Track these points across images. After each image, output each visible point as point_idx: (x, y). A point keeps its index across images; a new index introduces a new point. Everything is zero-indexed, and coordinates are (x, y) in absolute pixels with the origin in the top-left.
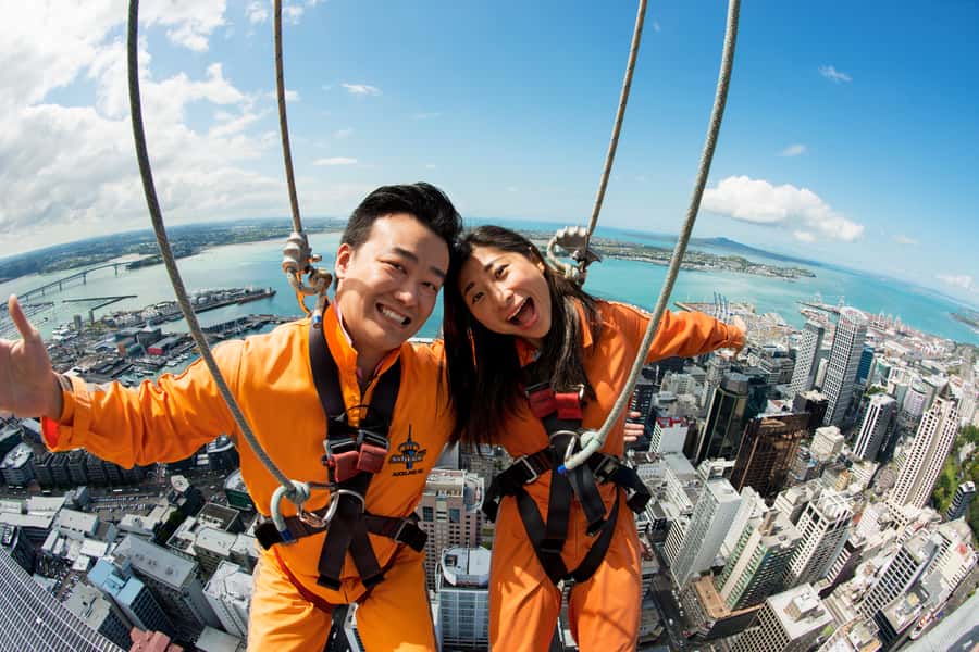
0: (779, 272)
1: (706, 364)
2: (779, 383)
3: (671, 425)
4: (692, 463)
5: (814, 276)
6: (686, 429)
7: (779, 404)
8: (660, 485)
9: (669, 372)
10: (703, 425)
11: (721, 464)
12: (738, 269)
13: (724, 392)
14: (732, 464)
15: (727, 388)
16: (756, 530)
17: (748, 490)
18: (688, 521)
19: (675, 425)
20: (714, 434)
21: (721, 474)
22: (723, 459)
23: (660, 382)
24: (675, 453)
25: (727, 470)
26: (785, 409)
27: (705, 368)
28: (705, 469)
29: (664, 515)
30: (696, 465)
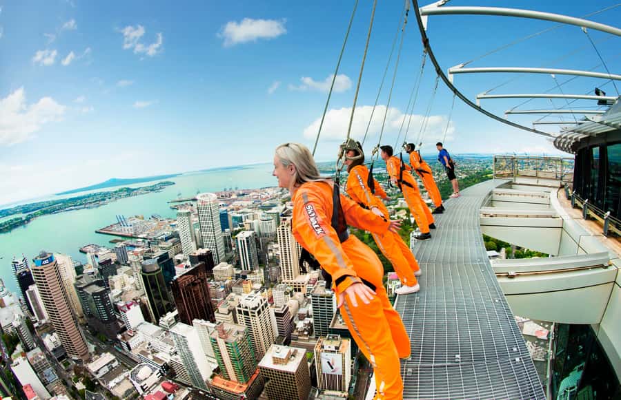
0: (151, 189)
1: (128, 262)
2: (176, 254)
3: (129, 309)
4: (154, 324)
5: (174, 183)
6: (138, 306)
7: (182, 266)
8: (147, 346)
9: (110, 277)
10: (146, 299)
11: (170, 316)
12: (126, 196)
13: (147, 275)
14: (176, 312)
15: (147, 271)
16: (218, 339)
17: (195, 321)
18: (178, 357)
19: (131, 307)
20: (155, 302)
21: (174, 321)
22: (169, 313)
23: (108, 286)
24: (141, 324)
25: (176, 317)
26: (187, 267)
27: (129, 265)
28: (163, 323)
29: (163, 361)
30: (157, 324)
